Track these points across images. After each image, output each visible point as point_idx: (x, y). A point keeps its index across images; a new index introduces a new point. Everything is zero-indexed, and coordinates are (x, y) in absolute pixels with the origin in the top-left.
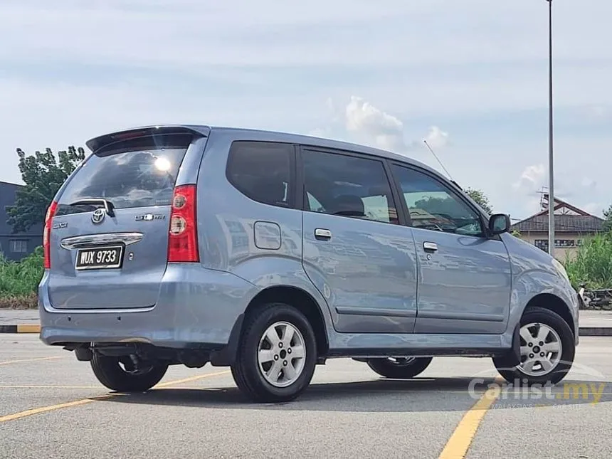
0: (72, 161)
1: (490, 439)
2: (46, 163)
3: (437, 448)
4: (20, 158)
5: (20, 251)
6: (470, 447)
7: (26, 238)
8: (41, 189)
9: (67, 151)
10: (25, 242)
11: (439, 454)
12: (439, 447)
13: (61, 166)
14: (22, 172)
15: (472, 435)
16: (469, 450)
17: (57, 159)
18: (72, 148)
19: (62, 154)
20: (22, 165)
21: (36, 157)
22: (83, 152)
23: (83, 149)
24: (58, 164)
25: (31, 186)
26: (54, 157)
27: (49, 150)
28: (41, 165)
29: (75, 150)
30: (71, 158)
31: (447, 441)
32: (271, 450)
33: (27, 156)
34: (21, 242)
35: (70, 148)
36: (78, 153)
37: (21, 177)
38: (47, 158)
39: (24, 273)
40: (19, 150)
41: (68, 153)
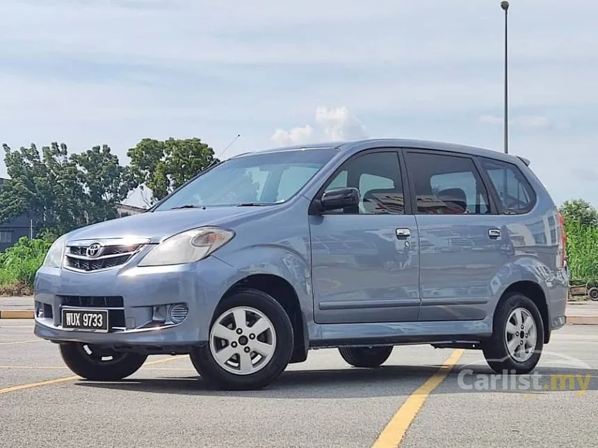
0: (55, 156)
1: (433, 415)
2: (30, 158)
3: (382, 422)
4: (6, 153)
5: (5, 242)
6: (413, 421)
7: (11, 229)
8: (25, 182)
9: (51, 146)
10: (10, 234)
11: (384, 427)
12: (385, 421)
13: (44, 161)
14: (7, 166)
15: (416, 412)
16: (412, 425)
17: (41, 154)
18: (55, 145)
19: (46, 149)
20: (8, 160)
21: (21, 153)
22: (66, 148)
23: (65, 146)
24: (42, 159)
25: (15, 180)
26: (38, 153)
27: (34, 146)
28: (26, 160)
29: (57, 146)
30: (54, 154)
31: (393, 416)
32: (230, 424)
33: (12, 151)
34: (6, 233)
35: (53, 144)
36: (61, 150)
37: (7, 172)
38: (31, 153)
39: (8, 262)
40: (5, 145)
41: (51, 149)
